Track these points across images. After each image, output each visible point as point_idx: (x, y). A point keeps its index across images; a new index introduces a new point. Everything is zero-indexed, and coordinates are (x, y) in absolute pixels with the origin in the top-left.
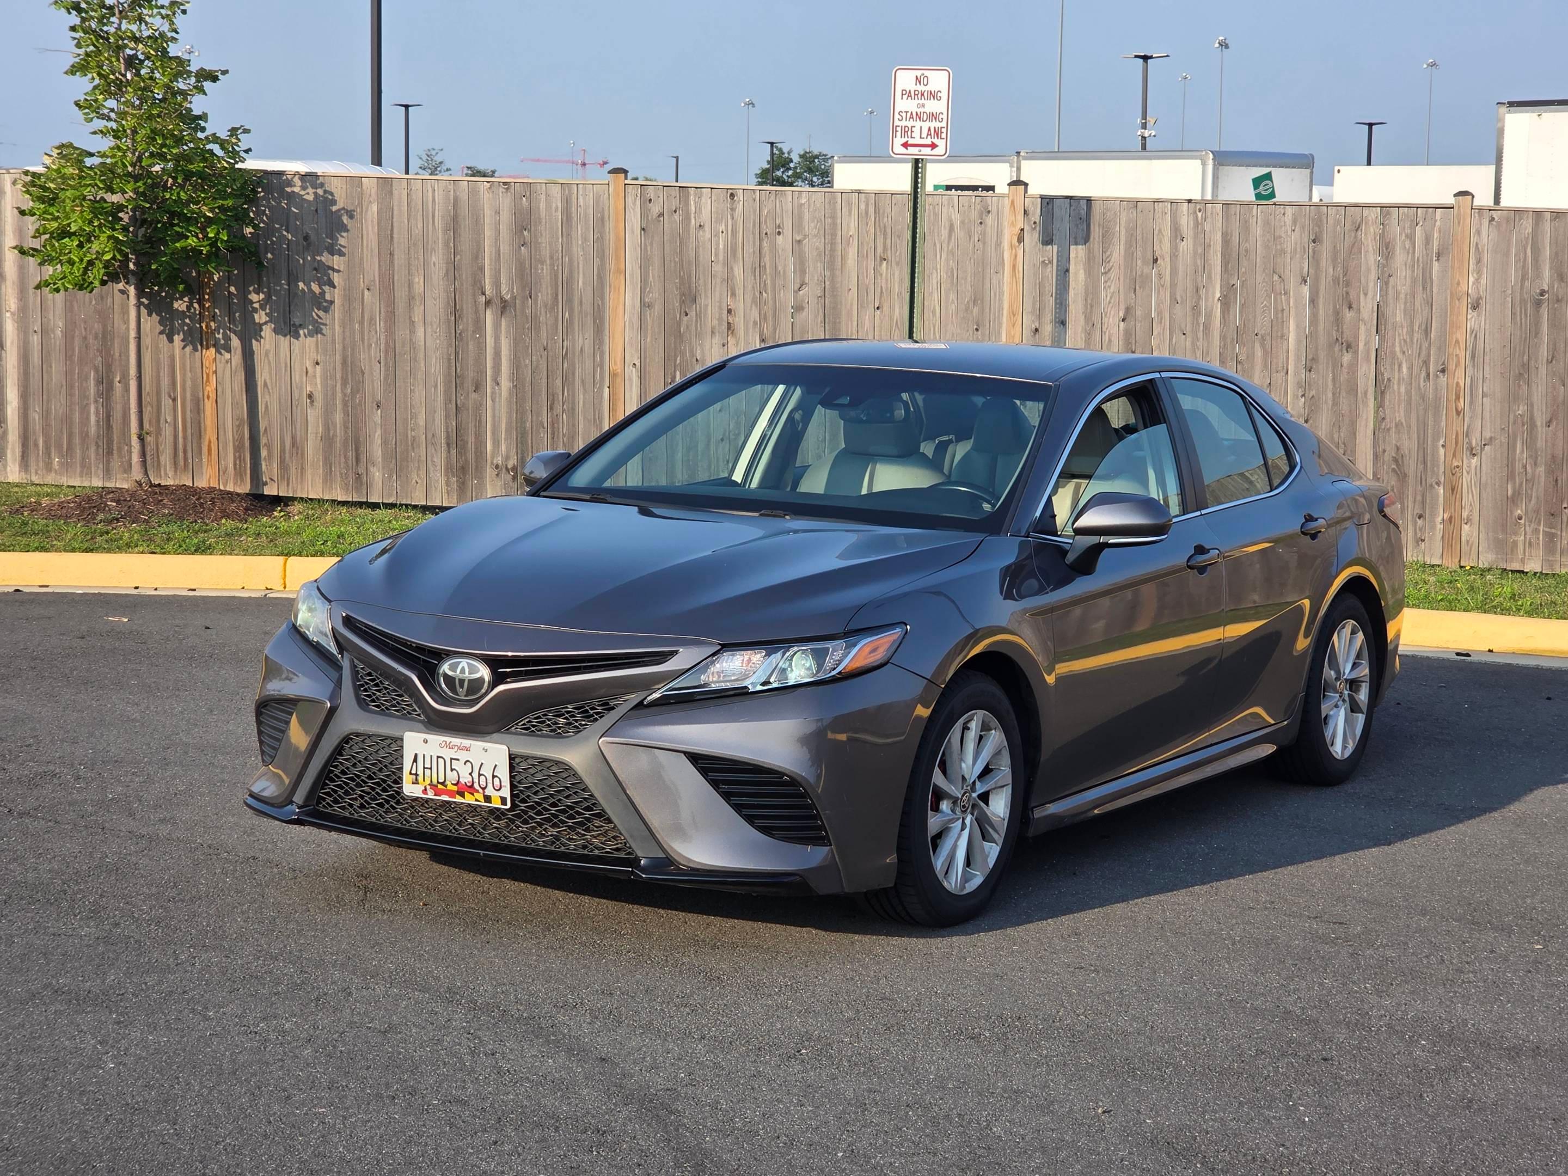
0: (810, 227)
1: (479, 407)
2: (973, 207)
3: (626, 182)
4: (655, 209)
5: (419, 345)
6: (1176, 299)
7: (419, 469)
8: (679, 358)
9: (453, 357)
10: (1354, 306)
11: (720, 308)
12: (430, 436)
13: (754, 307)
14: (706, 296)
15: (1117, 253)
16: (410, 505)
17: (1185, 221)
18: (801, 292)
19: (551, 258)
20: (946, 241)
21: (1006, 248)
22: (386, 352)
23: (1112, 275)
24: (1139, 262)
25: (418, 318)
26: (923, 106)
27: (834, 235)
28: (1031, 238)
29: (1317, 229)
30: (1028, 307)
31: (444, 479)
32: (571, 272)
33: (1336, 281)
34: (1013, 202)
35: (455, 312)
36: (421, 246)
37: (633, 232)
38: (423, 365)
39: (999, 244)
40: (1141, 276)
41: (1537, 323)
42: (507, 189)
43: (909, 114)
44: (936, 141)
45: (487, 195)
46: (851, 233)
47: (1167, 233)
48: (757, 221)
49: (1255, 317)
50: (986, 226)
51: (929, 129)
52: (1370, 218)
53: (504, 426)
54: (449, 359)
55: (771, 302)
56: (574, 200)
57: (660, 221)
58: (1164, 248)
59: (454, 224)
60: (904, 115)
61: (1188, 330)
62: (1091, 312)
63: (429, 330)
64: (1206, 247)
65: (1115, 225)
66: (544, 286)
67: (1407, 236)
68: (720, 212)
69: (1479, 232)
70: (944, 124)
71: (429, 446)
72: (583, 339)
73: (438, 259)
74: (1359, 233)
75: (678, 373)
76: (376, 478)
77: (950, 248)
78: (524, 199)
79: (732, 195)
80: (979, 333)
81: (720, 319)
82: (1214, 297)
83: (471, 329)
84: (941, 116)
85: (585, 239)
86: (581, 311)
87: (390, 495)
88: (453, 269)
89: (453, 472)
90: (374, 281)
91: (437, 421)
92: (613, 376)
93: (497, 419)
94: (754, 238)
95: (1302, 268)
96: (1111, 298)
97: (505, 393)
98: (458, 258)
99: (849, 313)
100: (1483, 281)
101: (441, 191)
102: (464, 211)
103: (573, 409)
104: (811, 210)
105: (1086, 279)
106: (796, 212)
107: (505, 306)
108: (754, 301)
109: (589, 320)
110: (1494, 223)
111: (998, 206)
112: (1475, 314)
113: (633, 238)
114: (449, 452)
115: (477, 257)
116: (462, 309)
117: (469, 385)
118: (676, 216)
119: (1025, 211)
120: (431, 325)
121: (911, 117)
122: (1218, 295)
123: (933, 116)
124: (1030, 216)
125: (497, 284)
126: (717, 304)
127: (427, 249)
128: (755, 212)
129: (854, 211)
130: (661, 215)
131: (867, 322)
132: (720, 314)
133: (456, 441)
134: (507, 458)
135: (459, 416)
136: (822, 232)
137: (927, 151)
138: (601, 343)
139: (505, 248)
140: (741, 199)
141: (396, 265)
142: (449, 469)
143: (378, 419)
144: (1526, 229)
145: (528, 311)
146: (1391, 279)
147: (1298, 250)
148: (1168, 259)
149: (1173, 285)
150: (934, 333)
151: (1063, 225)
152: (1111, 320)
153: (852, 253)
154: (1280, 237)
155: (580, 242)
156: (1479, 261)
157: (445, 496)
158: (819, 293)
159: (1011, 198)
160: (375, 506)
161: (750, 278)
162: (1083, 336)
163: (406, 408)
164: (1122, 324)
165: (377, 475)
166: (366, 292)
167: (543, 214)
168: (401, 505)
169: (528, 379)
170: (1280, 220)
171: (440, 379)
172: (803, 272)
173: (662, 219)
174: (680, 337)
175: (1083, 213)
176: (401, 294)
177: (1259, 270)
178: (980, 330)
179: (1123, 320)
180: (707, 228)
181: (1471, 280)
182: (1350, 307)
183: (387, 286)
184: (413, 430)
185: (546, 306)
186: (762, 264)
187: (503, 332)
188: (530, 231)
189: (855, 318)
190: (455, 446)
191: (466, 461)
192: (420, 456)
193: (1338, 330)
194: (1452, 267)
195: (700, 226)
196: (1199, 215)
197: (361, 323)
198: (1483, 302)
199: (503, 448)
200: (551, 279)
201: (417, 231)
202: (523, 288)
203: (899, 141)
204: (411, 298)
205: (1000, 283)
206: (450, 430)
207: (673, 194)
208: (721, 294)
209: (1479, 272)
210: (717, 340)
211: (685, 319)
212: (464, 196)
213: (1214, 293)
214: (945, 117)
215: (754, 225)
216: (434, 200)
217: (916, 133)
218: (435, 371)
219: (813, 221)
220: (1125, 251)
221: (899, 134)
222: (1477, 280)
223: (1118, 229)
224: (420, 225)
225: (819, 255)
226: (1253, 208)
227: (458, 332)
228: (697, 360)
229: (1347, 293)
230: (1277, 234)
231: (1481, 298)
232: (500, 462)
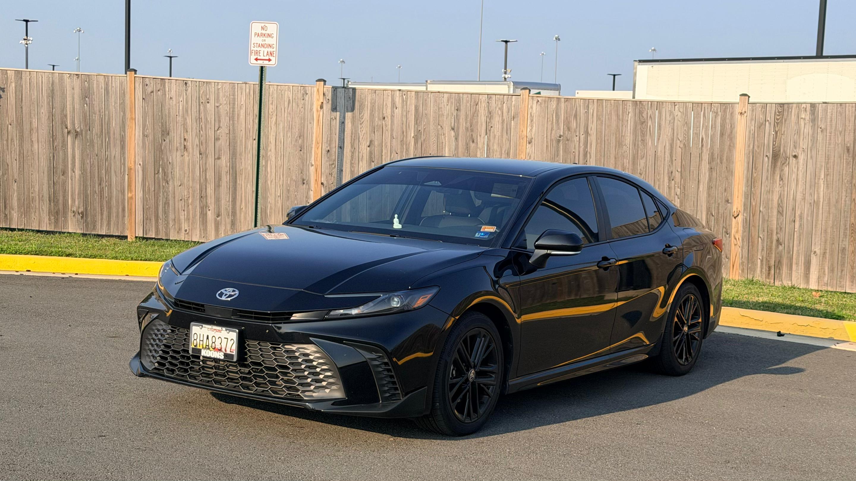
0: (223, 100)
1: (64, 183)
2: (299, 92)
3: (135, 75)
4: (149, 89)
5: (35, 152)
6: (393, 137)
7: (35, 212)
8: (161, 162)
9: (52, 158)
10: (475, 141)
11: (180, 138)
12: (41, 196)
13: (196, 138)
14: (174, 132)
15: (366, 115)
16: (31, 230)
17: (398, 101)
18: (219, 131)
19: (100, 111)
20: (287, 108)
21: (315, 112)
22: (19, 155)
23: (364, 125)
24: (377, 119)
25: (35, 139)
26: (265, 40)
27: (234, 104)
28: (327, 107)
29: (458, 104)
30: (325, 140)
31: (48, 217)
32: (109, 119)
33: (467, 129)
34: (318, 89)
35: (53, 138)
36: (36, 104)
37: (139, 100)
38: (37, 162)
39: (311, 110)
40: (377, 126)
41: (558, 150)
42: (78, 77)
43: (258, 45)
44: (271, 58)
45: (68, 80)
46: (242, 103)
47: (389, 105)
48: (198, 96)
49: (430, 146)
50: (305, 101)
51: (268, 52)
52: (482, 100)
53: (77, 193)
54: (50, 159)
55: (204, 136)
56: (110, 84)
57: (151, 95)
58: (388, 112)
59: (52, 94)
60: (256, 45)
61: (399, 151)
62: (354, 142)
63: (40, 145)
64: (407, 112)
65: (365, 101)
66: (96, 125)
67: (499, 108)
68: (180, 91)
69: (532, 108)
70: (274, 50)
71: (40, 201)
72: (115, 151)
73: (44, 111)
74: (477, 106)
75: (161, 169)
76: (14, 216)
77: (289, 111)
78: (86, 82)
79: (186, 83)
80: (302, 152)
81: (180, 143)
82: (411, 136)
83: (60, 145)
84: (273, 46)
85: (116, 103)
86: (114, 138)
87: (21, 225)
88: (52, 116)
89: (52, 215)
90: (13, 120)
91: (45, 190)
92: (130, 169)
93: (73, 189)
94: (196, 105)
95: (451, 123)
96: (363, 136)
97: (77, 177)
98: (54, 110)
99: (241, 141)
100: (534, 130)
101: (46, 78)
102: (57, 87)
103: (111, 185)
104: (223, 91)
105: (352, 126)
106: (216, 92)
107: (77, 134)
108: (196, 135)
109: (118, 142)
110: (539, 103)
111: (311, 91)
112: (530, 146)
113: (139, 102)
114: (50, 204)
115: (63, 110)
116: (56, 135)
117: (59, 171)
118: (159, 93)
119: (324, 94)
120: (41, 142)
121: (259, 46)
122: (413, 135)
123: (270, 46)
124: (326, 96)
125: (73, 124)
126: (179, 136)
127: (39, 106)
128: (197, 92)
129: (244, 93)
130: (152, 92)
131: (249, 146)
132: (181, 141)
133: (53, 199)
134: (79, 207)
135: (55, 187)
136: (228, 102)
137: (267, 62)
138: (124, 153)
139: (77, 106)
140: (190, 85)
141: (24, 113)
142: (50, 212)
143: (15, 188)
144: (553, 106)
145: (88, 137)
146: (492, 128)
147: (450, 114)
148: (390, 118)
149: (392, 130)
150: (281, 152)
151: (341, 101)
152: (363, 146)
153: (243, 112)
154: (441, 108)
155: (113, 104)
156: (532, 121)
157: (48, 225)
158: (227, 132)
159: (317, 87)
160: (13, 230)
161: (195, 124)
162: (350, 154)
163: (29, 183)
164: (368, 148)
165: (15, 215)
166: (9, 126)
167: (95, 90)
168: (27, 230)
169: (89, 170)
170: (441, 100)
171: (46, 169)
172: (219, 121)
173: (152, 94)
174: (161, 151)
175: (351, 95)
176: (26, 127)
177: (431, 123)
178: (302, 151)
179: (369, 146)
180: (174, 99)
181: (528, 130)
182: (473, 142)
183: (20, 124)
184: (32, 193)
185: (97, 135)
186: (200, 117)
187: (76, 147)
188: (89, 98)
189: (244, 144)
190: (53, 201)
191: (59, 209)
192: (36, 206)
193: (467, 153)
194: (520, 123)
195: (171, 98)
196: (404, 97)
197: (7, 141)
198: (533, 140)
199: (77, 203)
200: (99, 122)
201: (34, 97)
202: (86, 126)
203: (253, 57)
204: (31, 130)
205: (312, 128)
206: (51, 194)
207: (158, 82)
208: (181, 131)
209: (532, 126)
210: (179, 153)
211: (164, 143)
212: (57, 81)
213: (411, 133)
214: (275, 46)
215: (196, 99)
216: (42, 82)
217: (261, 54)
218: (43, 165)
219: (224, 97)
220: (370, 113)
221: (253, 54)
222: (531, 130)
223: (367, 103)
224: (36, 94)
225: (227, 113)
226: (429, 94)
227: (54, 146)
228: (170, 163)
229: (472, 135)
230: (440, 106)
231: (532, 138)
232: (75, 210)
